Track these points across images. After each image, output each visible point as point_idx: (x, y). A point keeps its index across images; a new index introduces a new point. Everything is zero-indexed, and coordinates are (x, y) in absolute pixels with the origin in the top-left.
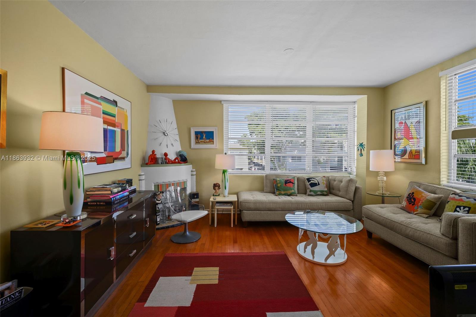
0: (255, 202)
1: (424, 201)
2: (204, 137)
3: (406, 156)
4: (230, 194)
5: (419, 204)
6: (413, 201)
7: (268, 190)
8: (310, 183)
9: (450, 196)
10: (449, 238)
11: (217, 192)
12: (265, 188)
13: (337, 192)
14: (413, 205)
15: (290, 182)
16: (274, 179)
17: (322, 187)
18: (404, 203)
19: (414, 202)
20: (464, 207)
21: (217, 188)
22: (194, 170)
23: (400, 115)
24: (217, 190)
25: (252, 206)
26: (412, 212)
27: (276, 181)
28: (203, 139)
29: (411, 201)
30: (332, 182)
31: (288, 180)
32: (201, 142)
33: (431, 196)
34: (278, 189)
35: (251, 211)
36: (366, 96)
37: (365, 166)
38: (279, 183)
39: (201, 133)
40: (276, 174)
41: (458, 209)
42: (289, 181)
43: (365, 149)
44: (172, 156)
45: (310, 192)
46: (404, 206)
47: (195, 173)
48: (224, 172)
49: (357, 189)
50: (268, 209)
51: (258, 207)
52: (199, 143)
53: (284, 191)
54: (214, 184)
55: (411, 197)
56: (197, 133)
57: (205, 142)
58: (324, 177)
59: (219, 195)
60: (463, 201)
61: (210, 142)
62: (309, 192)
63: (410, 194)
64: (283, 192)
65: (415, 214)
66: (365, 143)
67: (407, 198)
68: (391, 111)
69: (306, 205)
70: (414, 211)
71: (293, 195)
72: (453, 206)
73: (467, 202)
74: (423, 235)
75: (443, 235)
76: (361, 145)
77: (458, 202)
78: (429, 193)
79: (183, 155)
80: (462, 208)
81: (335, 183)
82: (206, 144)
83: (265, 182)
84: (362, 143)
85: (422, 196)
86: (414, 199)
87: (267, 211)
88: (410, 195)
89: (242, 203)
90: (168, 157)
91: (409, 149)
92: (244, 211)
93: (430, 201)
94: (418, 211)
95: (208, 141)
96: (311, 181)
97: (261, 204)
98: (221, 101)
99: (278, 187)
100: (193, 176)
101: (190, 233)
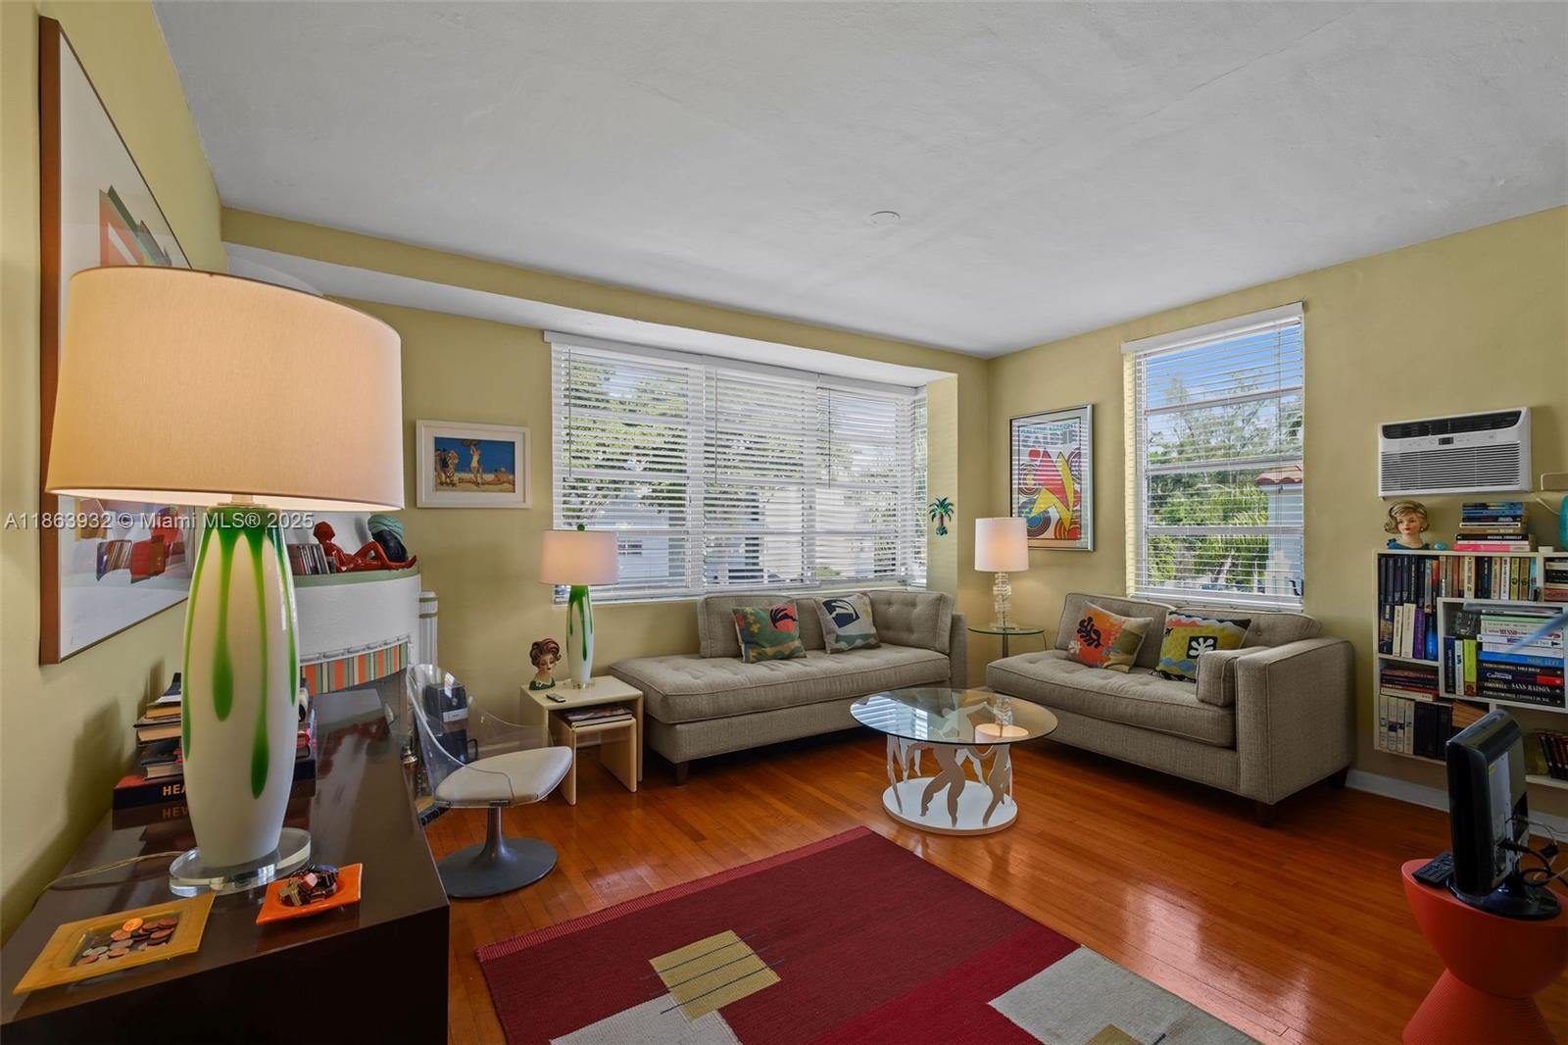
0: (714, 692)
1: (1118, 635)
2: (474, 463)
3: (1050, 533)
4: (596, 673)
5: (1111, 642)
6: (1095, 637)
7: (719, 646)
8: (834, 615)
9: (1167, 620)
10: (1217, 705)
11: (550, 671)
12: (703, 643)
13: (904, 636)
14: (1096, 646)
15: (786, 616)
16: (735, 612)
17: (863, 626)
18: (1075, 646)
19: (1098, 640)
20: (1206, 639)
21: (549, 657)
22: (432, 595)
23: (1033, 433)
24: (550, 666)
25: (705, 705)
26: (1099, 663)
27: (744, 616)
28: (470, 471)
29: (1091, 638)
30: (882, 608)
31: (778, 611)
32: (461, 481)
33: (1132, 622)
34: (753, 643)
35: (699, 724)
36: (954, 376)
37: (956, 559)
38: (755, 622)
39: (464, 445)
40: (733, 593)
41: (1194, 644)
42: (782, 614)
43: (955, 517)
45: (837, 641)
46: (1078, 652)
47: (433, 607)
48: (577, 595)
49: (956, 621)
50: (753, 708)
51: (722, 708)
52: (454, 485)
53: (771, 646)
54: (536, 644)
55: (1089, 627)
56: (442, 445)
57: (477, 484)
58: (864, 594)
59: (553, 685)
60: (1199, 626)
61: (498, 482)
62: (834, 642)
63: (1084, 621)
64: (769, 650)
65: (1106, 668)
66: (953, 498)
67: (1079, 631)
68: (1011, 420)
69: (850, 681)
70: (1102, 662)
71: (797, 654)
72: (1183, 638)
73: (1207, 627)
74: (1160, 708)
75: (1202, 701)
76: (943, 504)
77: (1189, 629)
78: (1117, 614)
79: (390, 533)
80: (1201, 640)
81: (893, 609)
82: (484, 491)
83: (701, 622)
84: (945, 499)
85: (1112, 625)
86: (1097, 632)
87: (749, 716)
88: (1086, 624)
89: (670, 701)
91: (1054, 514)
92: (678, 726)
93: (1133, 634)
94: (1109, 659)
95: (490, 477)
96: (837, 609)
97: (732, 693)
98: (542, 332)
99: (753, 634)
100: (428, 620)
101: (508, 845)
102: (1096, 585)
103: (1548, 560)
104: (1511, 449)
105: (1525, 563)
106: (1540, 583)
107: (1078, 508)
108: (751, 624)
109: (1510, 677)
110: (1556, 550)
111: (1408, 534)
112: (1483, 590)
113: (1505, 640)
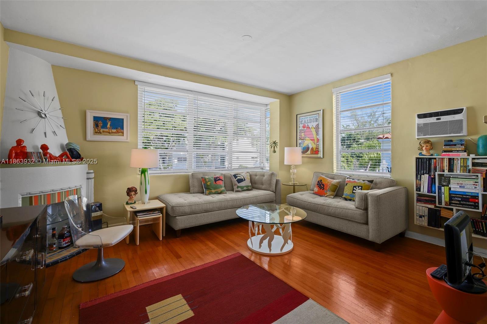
0: (190, 205)
1: (330, 186)
2: (109, 126)
3: (309, 152)
5: (327, 188)
6: (323, 186)
7: (196, 189)
8: (237, 179)
9: (346, 180)
10: (362, 209)
11: (133, 198)
12: (191, 189)
13: (260, 186)
14: (323, 189)
15: (220, 179)
16: (202, 178)
17: (247, 183)
18: (316, 189)
20: (359, 187)
21: (133, 193)
22: (92, 171)
23: (303, 120)
24: (133, 196)
25: (187, 210)
26: (323, 195)
27: (205, 179)
28: (107, 128)
29: (321, 187)
30: (254, 177)
31: (217, 178)
32: (103, 132)
33: (335, 181)
34: (207, 188)
35: (185, 216)
36: (278, 100)
37: (278, 161)
38: (209, 181)
39: (105, 120)
40: (202, 172)
41: (355, 188)
42: (218, 179)
43: (278, 147)
44: (55, 151)
45: (237, 188)
46: (317, 191)
47: (92, 176)
48: (143, 172)
49: (277, 181)
50: (205, 211)
51: (193, 211)
52: (101, 133)
53: (214, 189)
54: (128, 188)
55: (321, 183)
56: (96, 120)
57: (109, 133)
58: (248, 172)
59: (135, 203)
60: (357, 182)
61: (118, 132)
62: (236, 188)
63: (319, 181)
64: (213, 191)
65: (326, 197)
66: (278, 141)
67: (317, 184)
68: (297, 115)
69: (240, 201)
70: (325, 195)
71: (223, 192)
72: (351, 187)
73: (359, 183)
75: (357, 208)
76: (275, 143)
77: (353, 183)
78: (330, 179)
79: (74, 149)
80: (357, 187)
81: (257, 177)
82: (112, 135)
83: (190, 181)
84: (275, 141)
85: (328, 182)
86: (323, 185)
87: (204, 214)
88: (320, 182)
89: (174, 208)
90: (48, 151)
91: (311, 147)
92: (177, 217)
93: (335, 185)
94: (327, 194)
95: (114, 131)
96: (238, 177)
97: (197, 206)
98: (135, 81)
99: (208, 186)
100: (90, 180)
101: (105, 261)
102: (324, 169)
103: (473, 159)
104: (461, 121)
105: (465, 160)
106: (470, 167)
107: (318, 144)
108: (207, 182)
109: (460, 199)
110: (476, 156)
111: (426, 151)
112: (451, 170)
113: (458, 187)
